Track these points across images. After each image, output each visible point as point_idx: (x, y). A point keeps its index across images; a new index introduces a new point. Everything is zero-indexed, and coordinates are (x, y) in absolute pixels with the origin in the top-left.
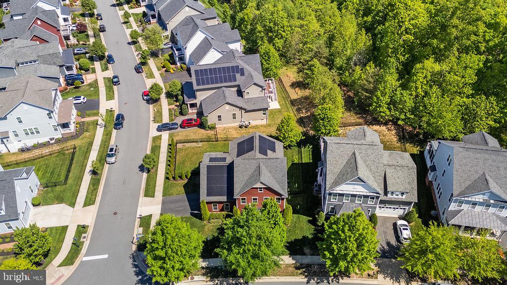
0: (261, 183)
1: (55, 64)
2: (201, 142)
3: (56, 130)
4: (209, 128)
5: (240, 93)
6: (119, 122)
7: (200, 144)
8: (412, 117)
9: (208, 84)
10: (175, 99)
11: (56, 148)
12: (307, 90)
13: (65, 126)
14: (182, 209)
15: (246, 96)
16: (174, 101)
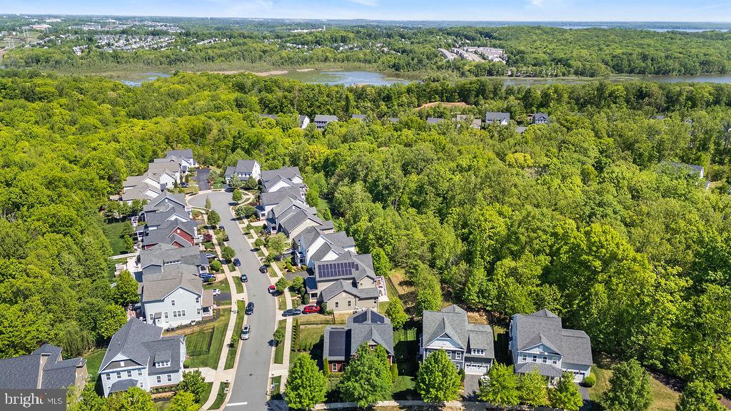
0: (373, 340)
1: (193, 264)
2: (321, 324)
3: (199, 313)
4: (327, 313)
5: (355, 284)
6: (249, 309)
7: (320, 326)
8: (497, 303)
9: (328, 276)
10: (296, 292)
11: (197, 329)
12: (413, 287)
13: (206, 310)
15: (360, 287)
16: (296, 294)
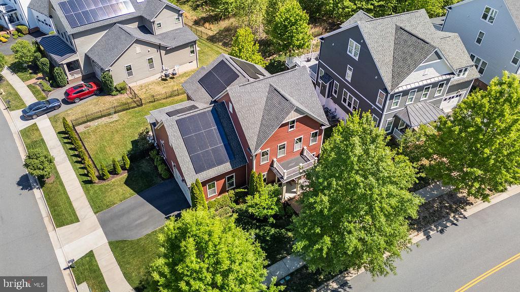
0: (295, 110)
2: (115, 112)
4: (117, 91)
7: (115, 117)
10: (31, 71)
14: (145, 219)
15: (158, 31)
16: (31, 73)
